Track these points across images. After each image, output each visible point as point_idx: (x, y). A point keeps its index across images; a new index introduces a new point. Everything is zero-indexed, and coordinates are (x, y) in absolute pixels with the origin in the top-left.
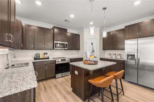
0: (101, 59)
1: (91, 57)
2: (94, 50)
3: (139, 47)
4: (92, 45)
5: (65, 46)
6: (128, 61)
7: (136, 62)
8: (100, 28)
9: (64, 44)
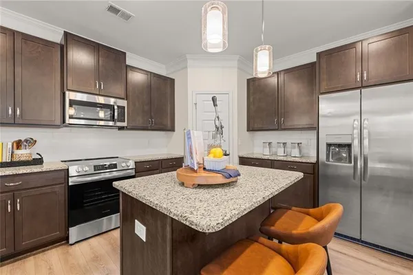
0: (244, 161)
1: (209, 153)
2: (222, 127)
3: (366, 122)
4: (215, 105)
5: (116, 114)
6: (328, 165)
7: (355, 167)
8: (239, 60)
9: (111, 107)
